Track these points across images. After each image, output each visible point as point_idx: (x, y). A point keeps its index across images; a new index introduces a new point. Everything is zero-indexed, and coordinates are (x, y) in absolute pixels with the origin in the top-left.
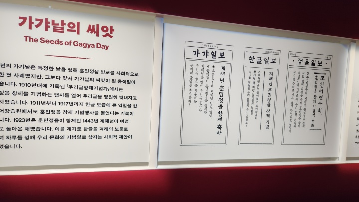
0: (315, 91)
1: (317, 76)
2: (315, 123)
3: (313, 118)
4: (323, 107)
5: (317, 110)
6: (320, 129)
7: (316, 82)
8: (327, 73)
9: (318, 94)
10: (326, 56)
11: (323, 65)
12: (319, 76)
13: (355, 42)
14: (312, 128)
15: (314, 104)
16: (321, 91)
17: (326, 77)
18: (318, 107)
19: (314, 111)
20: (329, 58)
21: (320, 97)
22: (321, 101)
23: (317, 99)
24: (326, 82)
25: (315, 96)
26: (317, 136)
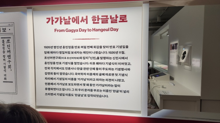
0: (4, 52)
1: (3, 40)
2: (7, 77)
3: (5, 73)
4: (12, 64)
5: (7, 67)
6: (12, 82)
7: (3, 45)
8: (11, 36)
9: (7, 54)
10: (9, 24)
11: (7, 31)
12: (6, 40)
13: (31, 8)
14: (5, 81)
15: (4, 62)
16: (9, 51)
17: (11, 40)
18: (7, 64)
19: (5, 67)
20: (12, 24)
21: (8, 56)
22: (10, 59)
23: (7, 58)
24: (11, 44)
25: (4, 56)
26: (10, 87)
